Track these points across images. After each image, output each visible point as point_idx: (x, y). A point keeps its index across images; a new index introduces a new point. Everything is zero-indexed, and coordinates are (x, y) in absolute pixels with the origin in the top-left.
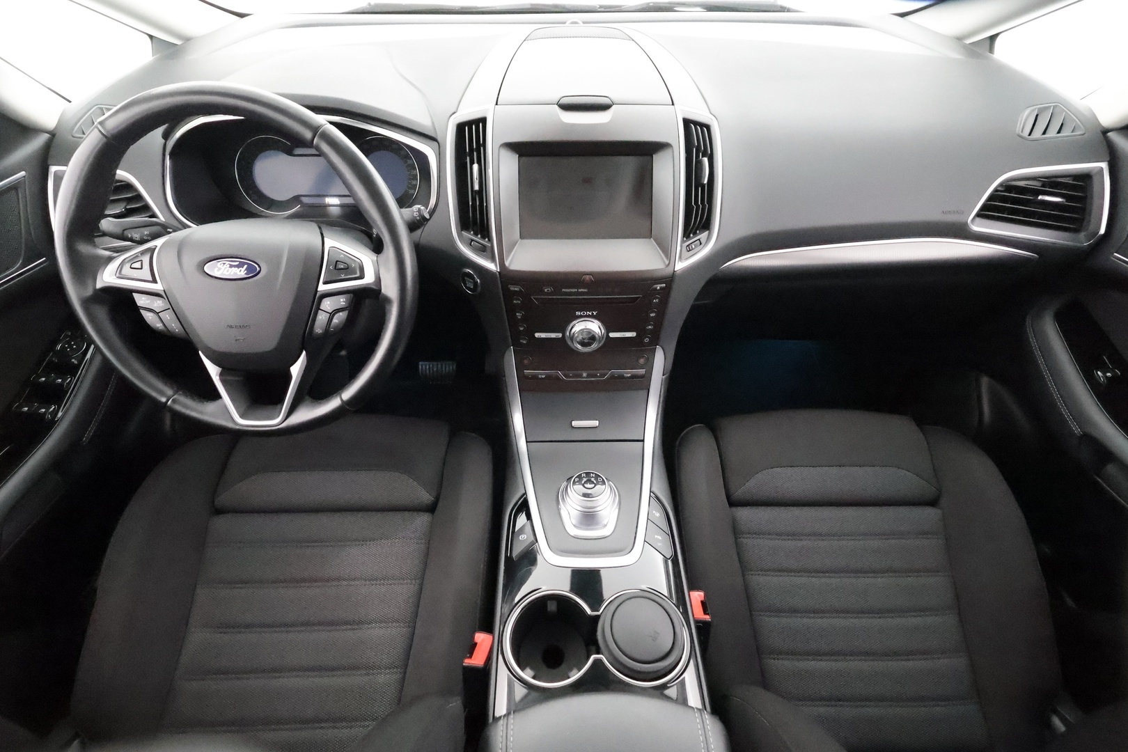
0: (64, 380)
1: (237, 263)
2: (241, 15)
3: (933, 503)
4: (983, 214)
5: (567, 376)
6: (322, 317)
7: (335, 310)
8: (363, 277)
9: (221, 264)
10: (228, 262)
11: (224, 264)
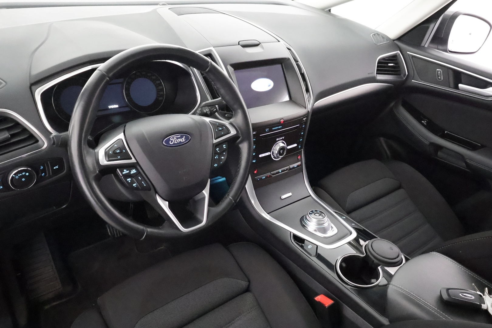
1: (179, 136)
3: (399, 187)
4: (378, 73)
5: (273, 174)
6: (216, 157)
7: (222, 152)
8: (230, 132)
9: (172, 139)
10: (175, 137)
11: (173, 138)
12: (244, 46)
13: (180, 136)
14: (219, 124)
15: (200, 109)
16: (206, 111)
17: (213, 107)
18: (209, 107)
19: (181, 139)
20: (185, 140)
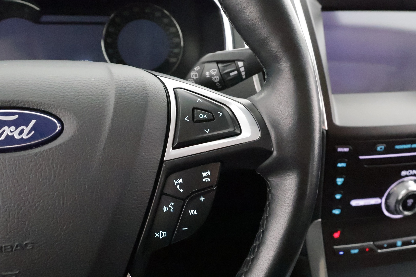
1: (14, 118)
5: (380, 247)
6: (168, 208)
7: (193, 193)
8: (239, 132)
13: (17, 117)
14: (204, 101)
15: (197, 68)
16: (210, 73)
17: (231, 64)
18: (220, 65)
19: (16, 129)
20: (33, 132)
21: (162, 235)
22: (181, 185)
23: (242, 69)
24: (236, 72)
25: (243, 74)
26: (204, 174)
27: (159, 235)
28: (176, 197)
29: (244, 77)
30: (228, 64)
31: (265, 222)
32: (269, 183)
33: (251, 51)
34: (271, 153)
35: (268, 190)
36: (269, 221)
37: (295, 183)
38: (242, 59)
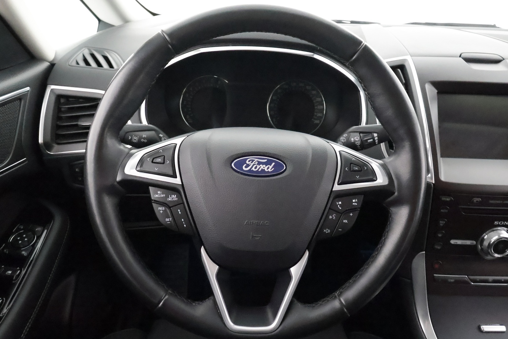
0: (14, 272)
2: (154, 14)
5: (475, 281)
6: (332, 217)
7: (347, 210)
8: (376, 179)
9: (249, 161)
10: (256, 160)
11: (253, 161)
12: (469, 60)
13: (266, 160)
14: (356, 160)
15: (345, 135)
16: (354, 139)
17: (369, 135)
18: (361, 135)
19: (266, 166)
20: (273, 169)
21: (327, 231)
22: (340, 205)
23: (376, 138)
24: (372, 140)
25: (377, 141)
26: (354, 201)
27: (326, 231)
28: (337, 211)
29: (377, 143)
30: (367, 134)
31: (386, 234)
32: (390, 211)
33: (382, 127)
34: (394, 193)
35: (389, 215)
36: (389, 233)
37: (407, 212)
38: (377, 132)
